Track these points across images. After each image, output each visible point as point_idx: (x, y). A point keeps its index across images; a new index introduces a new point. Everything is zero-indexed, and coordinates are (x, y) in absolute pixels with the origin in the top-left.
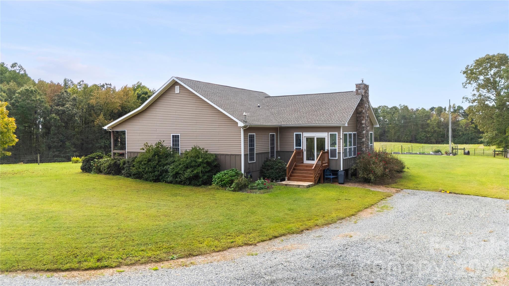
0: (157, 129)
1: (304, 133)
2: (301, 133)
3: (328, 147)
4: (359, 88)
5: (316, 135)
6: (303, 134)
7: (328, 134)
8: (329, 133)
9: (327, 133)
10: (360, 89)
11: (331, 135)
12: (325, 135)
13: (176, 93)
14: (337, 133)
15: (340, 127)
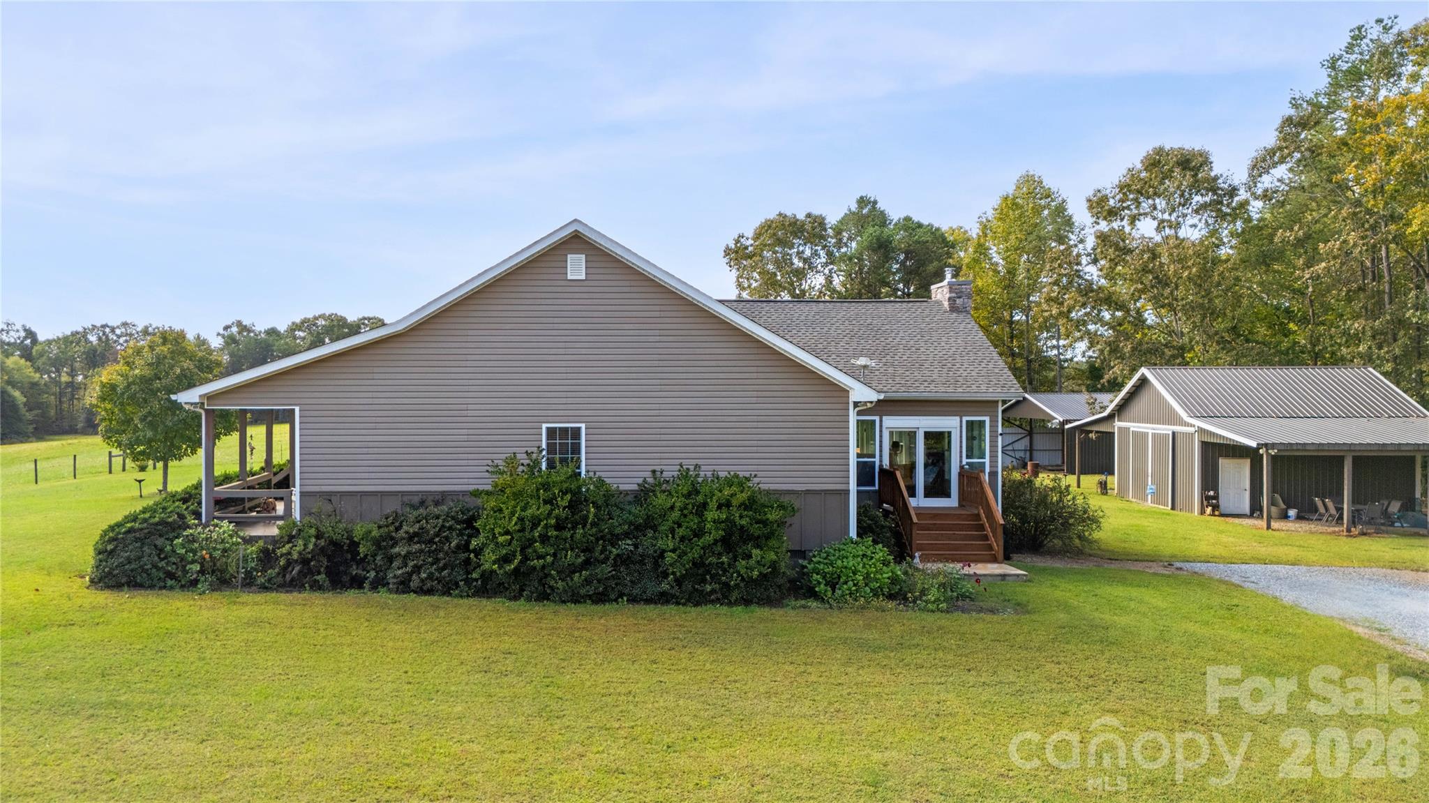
0: (470, 407)
1: (884, 418)
2: (877, 418)
3: (961, 457)
4: (959, 295)
5: (923, 424)
6: (881, 421)
7: (961, 421)
8: (965, 419)
9: (958, 418)
10: (960, 297)
11: (970, 424)
12: (951, 424)
13: (569, 277)
14: (987, 419)
15: (997, 402)
